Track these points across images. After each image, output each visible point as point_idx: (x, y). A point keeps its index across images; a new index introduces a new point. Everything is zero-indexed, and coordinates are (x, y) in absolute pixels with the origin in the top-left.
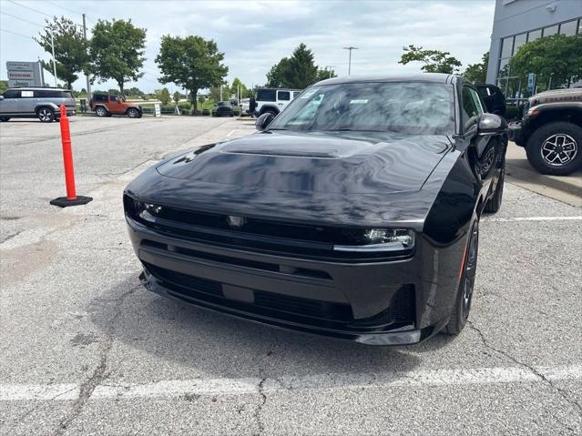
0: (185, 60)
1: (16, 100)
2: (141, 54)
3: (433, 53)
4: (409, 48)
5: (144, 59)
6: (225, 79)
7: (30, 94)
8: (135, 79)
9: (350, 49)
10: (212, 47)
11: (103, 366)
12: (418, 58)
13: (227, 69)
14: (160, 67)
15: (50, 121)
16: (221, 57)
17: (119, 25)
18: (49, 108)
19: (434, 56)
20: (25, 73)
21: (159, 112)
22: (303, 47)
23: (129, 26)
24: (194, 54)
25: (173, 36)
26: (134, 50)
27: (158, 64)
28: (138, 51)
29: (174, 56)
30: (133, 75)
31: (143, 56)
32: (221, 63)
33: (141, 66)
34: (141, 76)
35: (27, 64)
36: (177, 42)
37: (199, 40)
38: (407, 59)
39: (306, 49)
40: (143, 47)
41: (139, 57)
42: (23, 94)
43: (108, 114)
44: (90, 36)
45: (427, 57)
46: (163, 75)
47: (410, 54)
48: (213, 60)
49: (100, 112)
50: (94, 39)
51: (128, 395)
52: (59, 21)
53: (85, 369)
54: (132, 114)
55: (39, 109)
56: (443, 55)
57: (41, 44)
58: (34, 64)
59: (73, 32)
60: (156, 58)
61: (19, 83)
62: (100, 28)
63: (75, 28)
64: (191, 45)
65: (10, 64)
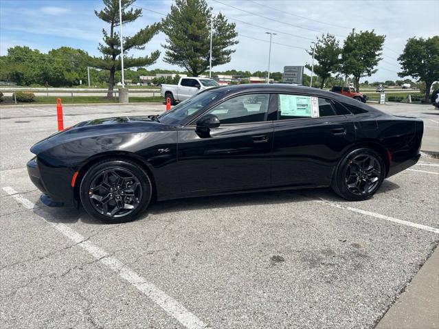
0: (424, 57)
2: (378, 55)
5: (380, 59)
8: (369, 75)
14: (401, 64)
17: (364, 35)
20: (293, 73)
21: (384, 100)
23: (372, 35)
25: (417, 38)
26: (374, 53)
27: (400, 61)
28: (377, 53)
30: (369, 71)
31: (380, 57)
33: (376, 64)
34: (374, 72)
35: (294, 67)
36: (420, 43)
40: (382, 49)
41: (377, 57)
44: (341, 46)
46: (402, 71)
50: (345, 48)
52: (325, 37)
57: (310, 54)
59: (333, 44)
60: (399, 57)
61: (288, 80)
62: (350, 39)
63: (334, 40)
64: (432, 44)
65: (286, 68)
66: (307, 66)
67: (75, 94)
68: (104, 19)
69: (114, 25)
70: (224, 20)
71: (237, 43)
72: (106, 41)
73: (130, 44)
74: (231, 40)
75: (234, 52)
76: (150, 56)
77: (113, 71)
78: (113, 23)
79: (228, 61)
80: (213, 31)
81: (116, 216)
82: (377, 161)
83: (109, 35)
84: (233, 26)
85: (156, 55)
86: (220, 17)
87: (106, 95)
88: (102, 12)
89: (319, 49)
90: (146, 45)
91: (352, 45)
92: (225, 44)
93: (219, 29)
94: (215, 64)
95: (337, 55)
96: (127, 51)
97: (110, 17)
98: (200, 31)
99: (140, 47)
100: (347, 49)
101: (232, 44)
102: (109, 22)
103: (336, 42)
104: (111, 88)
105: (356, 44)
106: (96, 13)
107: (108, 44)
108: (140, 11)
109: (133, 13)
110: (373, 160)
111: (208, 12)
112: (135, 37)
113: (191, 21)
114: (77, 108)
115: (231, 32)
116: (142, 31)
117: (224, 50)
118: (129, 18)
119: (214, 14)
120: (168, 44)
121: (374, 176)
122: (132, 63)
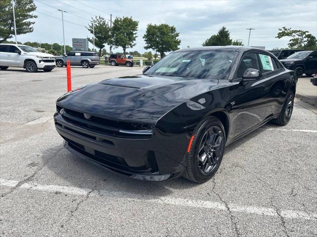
0: (158, 37)
1: (73, 57)
2: (135, 34)
3: (298, 31)
4: (283, 29)
5: (136, 37)
6: (178, 47)
7: (79, 54)
8: (132, 47)
9: (250, 29)
10: (173, 29)
11: (33, 176)
12: (288, 34)
13: (180, 42)
14: (145, 40)
15: (87, 68)
16: (177, 35)
17: (126, 20)
18: (87, 61)
19: (298, 33)
20: (81, 44)
21: (142, 64)
22: (224, 29)
23: (131, 20)
24: (163, 33)
25: (153, 24)
26: (132, 32)
27: (144, 39)
28: (134, 32)
29: (153, 35)
30: (131, 45)
31: (136, 35)
32: (177, 38)
33: (135, 40)
34: (134, 45)
35: (81, 40)
36: (155, 27)
37: (166, 26)
38: (281, 35)
39: (226, 30)
40: (136, 30)
41: (134, 36)
42: (76, 54)
43: (117, 65)
45: (294, 34)
46: (146, 45)
47: (283, 32)
48: (173, 37)
49: (113, 64)
50: (114, 27)
51: (34, 188)
52: (98, 18)
53: (25, 176)
54: (128, 65)
55: (83, 61)
56: (304, 33)
57: (89, 30)
58: (84, 40)
59: (104, 24)
60: (144, 36)
61: (77, 49)
62: (117, 21)
63: (105, 21)
64: (162, 29)
65: (74, 40)
66: (89, 39)
71: (36, 17)
74: (30, 13)
75: (34, 23)
79: (31, 31)
89: (95, 27)
91: (118, 26)
92: (26, 17)
95: (108, 32)
101: (32, 17)
103: (106, 23)
105: (121, 26)
117: (24, 21)
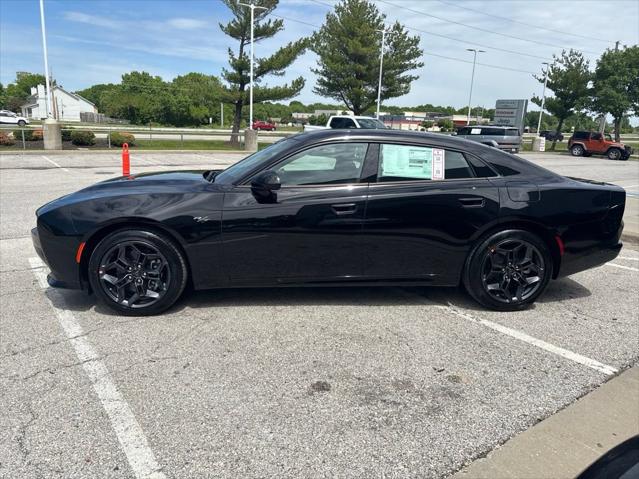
1: (467, 136)
7: (479, 131)
17: (631, 51)
20: (510, 111)
30: (637, 109)
35: (513, 102)
42: (473, 131)
43: (586, 154)
44: (593, 68)
49: (576, 151)
50: (598, 71)
52: (567, 54)
54: (613, 155)
57: (540, 80)
59: (579, 65)
61: (501, 121)
62: (607, 58)
63: (582, 60)
65: (499, 102)
66: (536, 100)
67: (186, 137)
68: (232, 35)
69: (245, 42)
70: (403, 32)
71: (421, 65)
72: (232, 65)
73: (265, 68)
74: (412, 61)
75: (417, 78)
76: (290, 85)
77: (239, 106)
78: (243, 41)
79: (406, 93)
80: (385, 49)
81: (134, 306)
82: (537, 251)
83: (237, 57)
84: (416, 41)
85: (299, 84)
86: (397, 27)
87: (228, 138)
88: (229, 25)
89: (557, 73)
90: (286, 69)
91: (609, 68)
92: (403, 68)
93: (395, 46)
94: (386, 96)
95: (586, 82)
96: (260, 77)
97: (239, 32)
98: (365, 49)
99: (279, 72)
100: (602, 74)
101: (414, 67)
102: (238, 39)
103: (584, 63)
104: (236, 129)
105: (616, 68)
106: (221, 26)
107: (235, 68)
108: (281, 22)
109: (271, 25)
110: (531, 248)
111: (379, 21)
112: (272, 59)
113: (352, 34)
114: (185, 155)
115: (412, 50)
116: (282, 51)
117: (402, 75)
118: (264, 33)
119: (388, 24)
120: (320, 68)
121: (533, 274)
122: (265, 95)
